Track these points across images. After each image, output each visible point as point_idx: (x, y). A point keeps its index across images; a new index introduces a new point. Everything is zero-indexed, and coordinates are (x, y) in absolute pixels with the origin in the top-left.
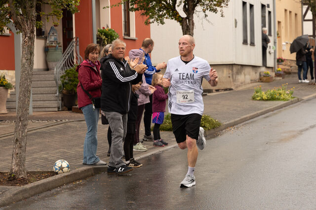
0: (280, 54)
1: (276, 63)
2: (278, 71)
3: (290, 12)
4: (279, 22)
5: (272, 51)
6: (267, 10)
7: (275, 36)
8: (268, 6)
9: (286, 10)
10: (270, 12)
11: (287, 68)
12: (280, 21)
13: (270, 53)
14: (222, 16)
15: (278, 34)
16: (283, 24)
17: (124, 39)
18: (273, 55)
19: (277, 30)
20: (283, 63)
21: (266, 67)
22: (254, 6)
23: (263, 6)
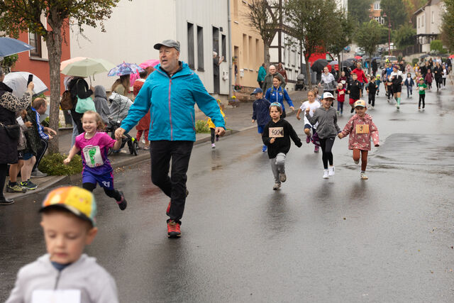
0: (237, 81)
1: (232, 91)
2: (232, 99)
3: (250, 37)
4: (236, 48)
5: (227, 77)
6: (220, 34)
7: (230, 62)
8: (221, 29)
9: (244, 35)
10: (224, 37)
11: (245, 95)
12: (237, 45)
13: (224, 80)
14: (103, 31)
15: (233, 60)
16: (241, 49)
17: (31, 60)
18: (227, 82)
19: (233, 55)
20: (241, 90)
21: (220, 95)
22: (204, 29)
23: (215, 30)
